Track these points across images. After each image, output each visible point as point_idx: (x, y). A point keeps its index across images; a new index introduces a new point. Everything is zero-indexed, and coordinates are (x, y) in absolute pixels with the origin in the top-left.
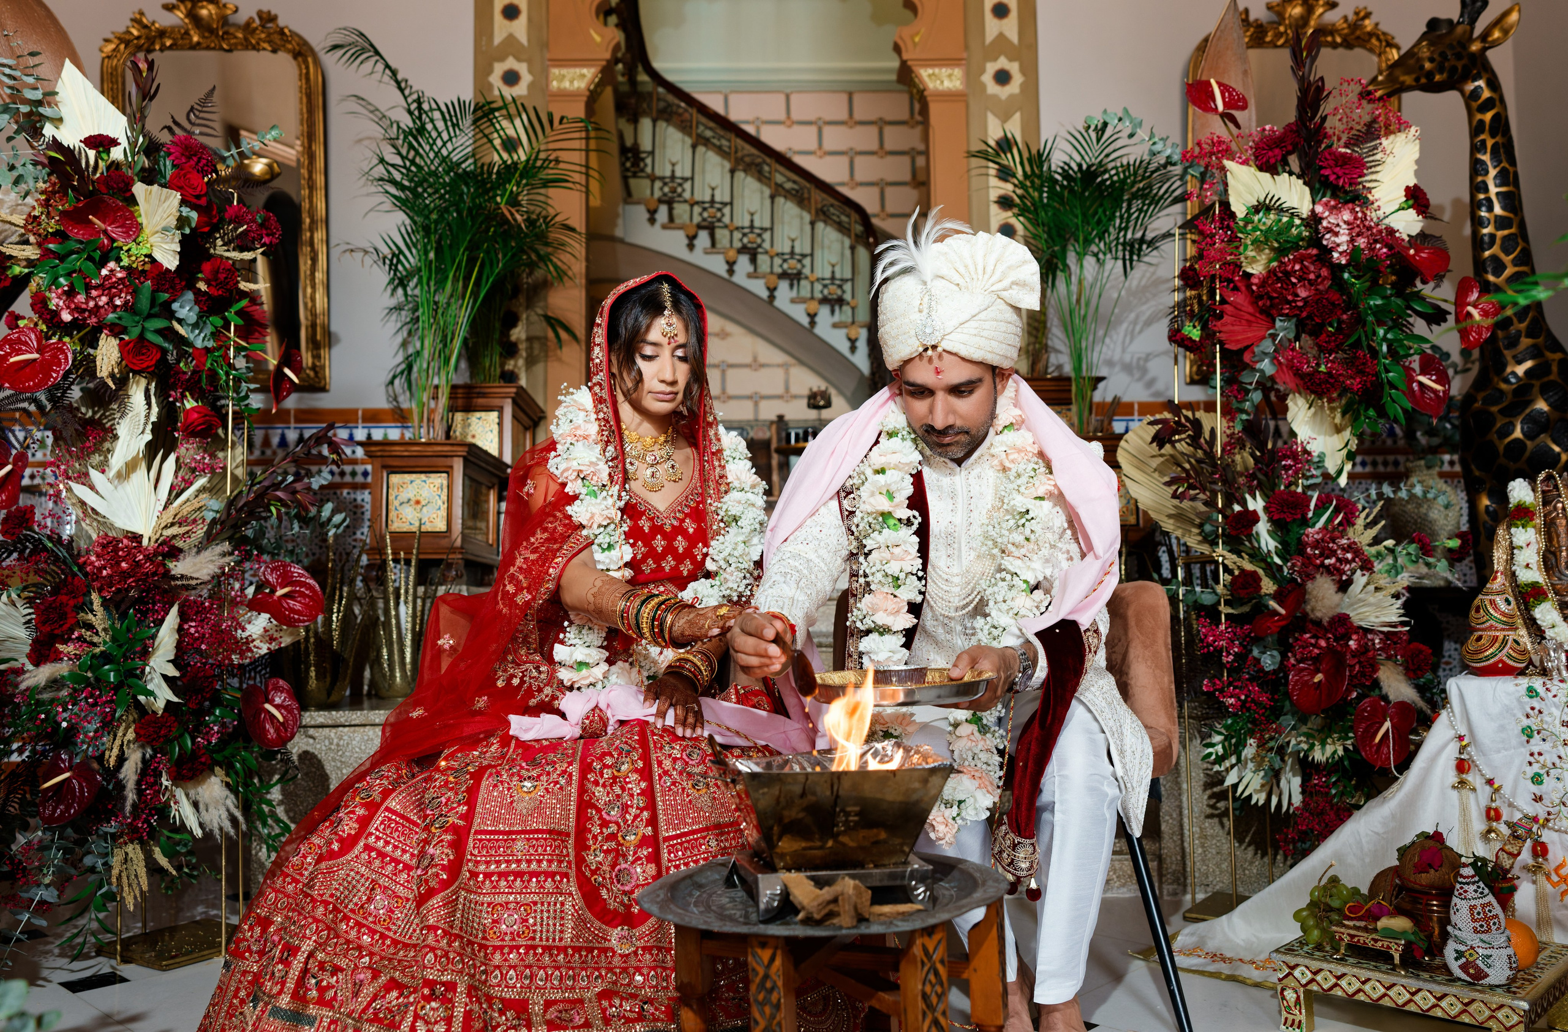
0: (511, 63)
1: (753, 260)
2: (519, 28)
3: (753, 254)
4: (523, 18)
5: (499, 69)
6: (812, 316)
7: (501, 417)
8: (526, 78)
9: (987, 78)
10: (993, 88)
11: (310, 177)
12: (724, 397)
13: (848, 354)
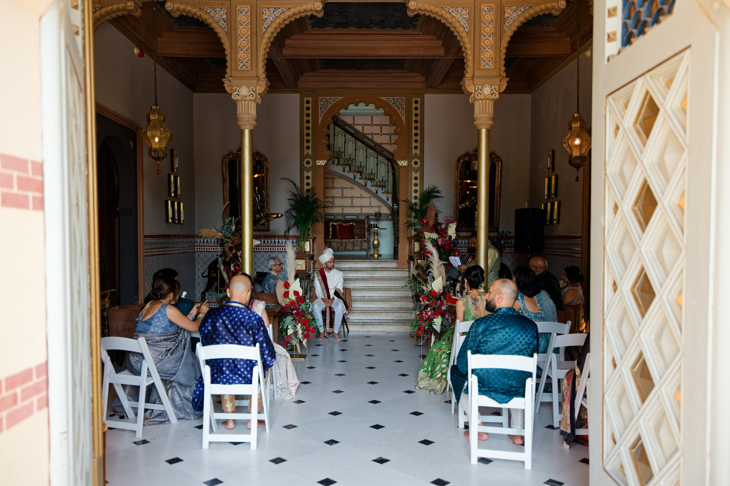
0: (308, 159)
1: (361, 175)
2: (310, 151)
3: (361, 173)
4: (311, 149)
5: (305, 161)
6: (377, 191)
7: (310, 243)
8: (311, 163)
9: (413, 163)
10: (414, 165)
11: (266, 187)
12: (352, 206)
13: (386, 201)
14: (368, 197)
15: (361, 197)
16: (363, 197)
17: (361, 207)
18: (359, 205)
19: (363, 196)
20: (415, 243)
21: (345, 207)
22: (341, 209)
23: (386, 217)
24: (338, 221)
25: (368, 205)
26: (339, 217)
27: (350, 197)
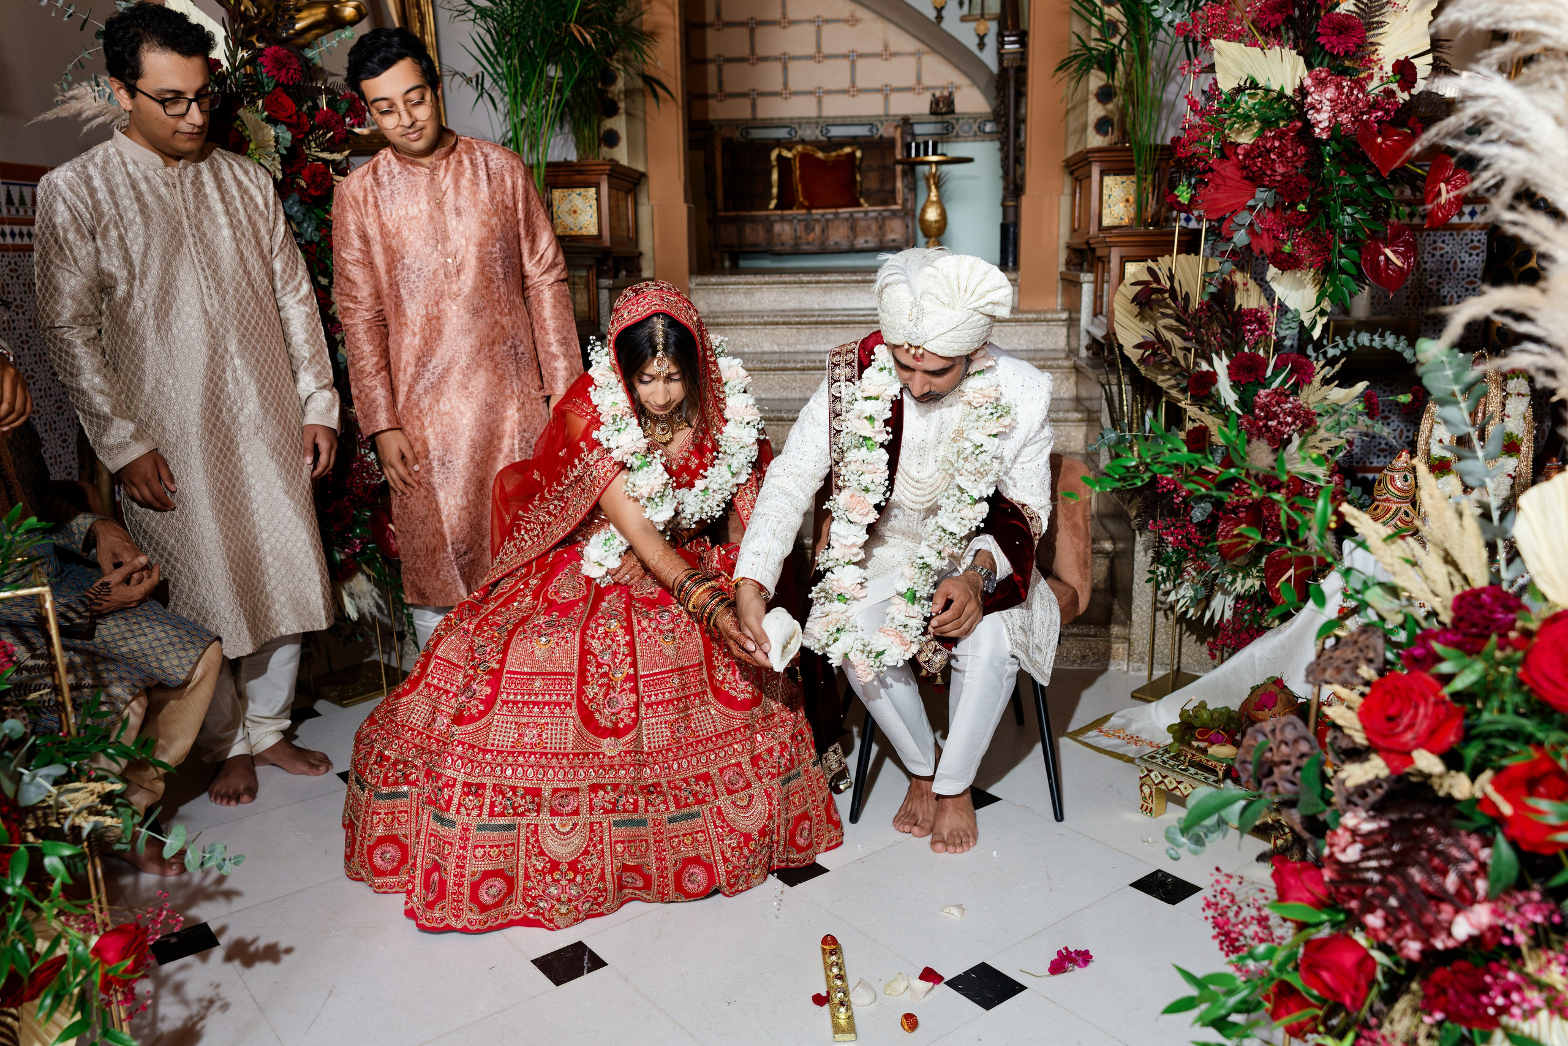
6: (940, 9)
7: (598, 193)
12: (853, 90)
13: (976, 50)
14: (911, 54)
15: (887, 54)
16: (894, 55)
17: (886, 91)
18: (878, 85)
19: (893, 48)
20: (1108, 180)
21: (829, 92)
22: (812, 100)
23: (975, 127)
24: (803, 142)
25: (912, 82)
26: (809, 133)
27: (844, 56)
